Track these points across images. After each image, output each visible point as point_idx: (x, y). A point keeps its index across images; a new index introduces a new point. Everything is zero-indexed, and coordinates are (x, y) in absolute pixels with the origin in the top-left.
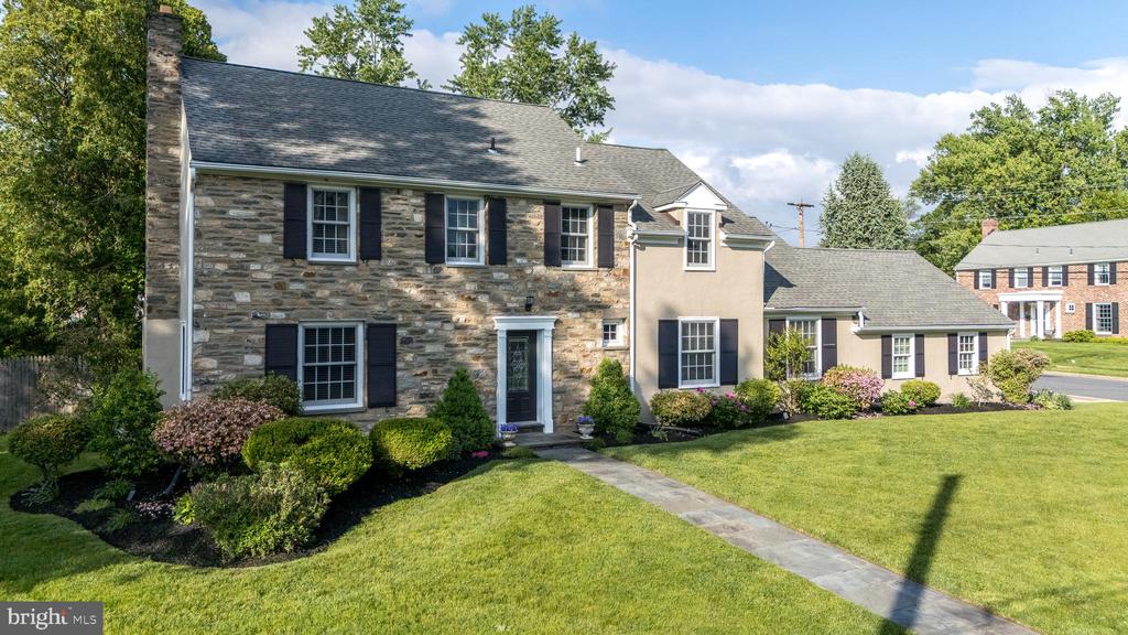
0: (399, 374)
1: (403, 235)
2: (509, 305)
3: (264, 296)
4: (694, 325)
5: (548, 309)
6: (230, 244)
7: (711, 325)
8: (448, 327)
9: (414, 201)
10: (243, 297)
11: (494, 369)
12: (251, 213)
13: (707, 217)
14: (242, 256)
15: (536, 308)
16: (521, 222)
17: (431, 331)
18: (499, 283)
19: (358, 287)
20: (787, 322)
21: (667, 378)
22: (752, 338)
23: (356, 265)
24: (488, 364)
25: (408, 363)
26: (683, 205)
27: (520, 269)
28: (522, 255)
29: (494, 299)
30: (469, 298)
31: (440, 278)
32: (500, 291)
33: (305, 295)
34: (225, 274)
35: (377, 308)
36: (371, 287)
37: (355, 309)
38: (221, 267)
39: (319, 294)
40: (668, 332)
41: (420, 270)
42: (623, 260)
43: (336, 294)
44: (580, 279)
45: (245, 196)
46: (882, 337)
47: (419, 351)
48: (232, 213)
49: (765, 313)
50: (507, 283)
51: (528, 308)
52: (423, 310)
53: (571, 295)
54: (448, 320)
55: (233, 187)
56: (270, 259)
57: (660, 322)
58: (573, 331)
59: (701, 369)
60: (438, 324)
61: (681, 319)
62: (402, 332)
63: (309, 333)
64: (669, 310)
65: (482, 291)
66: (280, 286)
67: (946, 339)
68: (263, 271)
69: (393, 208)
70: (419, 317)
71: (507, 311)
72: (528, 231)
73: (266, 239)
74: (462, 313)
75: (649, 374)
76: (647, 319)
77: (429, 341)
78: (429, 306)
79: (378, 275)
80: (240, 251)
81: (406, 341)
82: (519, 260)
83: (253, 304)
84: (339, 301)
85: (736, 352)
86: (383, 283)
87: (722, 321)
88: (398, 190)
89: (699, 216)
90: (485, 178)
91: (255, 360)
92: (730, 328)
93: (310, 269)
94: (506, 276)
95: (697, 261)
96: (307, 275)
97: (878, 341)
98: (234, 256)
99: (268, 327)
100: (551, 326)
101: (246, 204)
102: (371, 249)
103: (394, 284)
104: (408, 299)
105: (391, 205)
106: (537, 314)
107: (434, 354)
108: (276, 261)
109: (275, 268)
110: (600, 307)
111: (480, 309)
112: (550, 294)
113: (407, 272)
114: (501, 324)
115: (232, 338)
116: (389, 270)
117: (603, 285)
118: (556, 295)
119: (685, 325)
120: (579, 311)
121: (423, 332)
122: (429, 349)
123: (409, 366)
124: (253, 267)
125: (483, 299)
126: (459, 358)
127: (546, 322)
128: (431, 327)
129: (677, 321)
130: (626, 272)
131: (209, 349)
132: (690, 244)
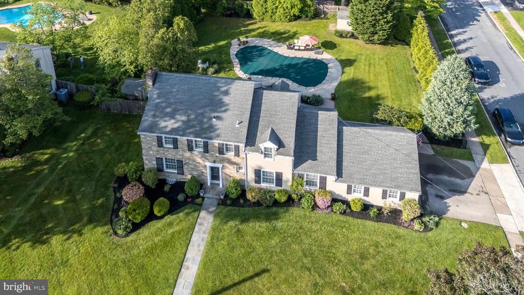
0: (184, 169)
1: (183, 145)
2: (210, 161)
3: (155, 153)
4: (267, 172)
5: (220, 163)
6: (148, 143)
7: (272, 173)
8: (195, 163)
10: (151, 152)
11: (206, 172)
12: (151, 139)
13: (271, 149)
14: (150, 146)
15: (217, 162)
16: (212, 145)
19: (173, 153)
20: (305, 175)
21: (258, 182)
22: (287, 176)
23: (173, 149)
26: (262, 145)
27: (212, 154)
29: (206, 159)
30: (200, 158)
31: (192, 153)
32: (208, 158)
33: (163, 153)
35: (178, 157)
36: (177, 154)
38: (147, 147)
39: (166, 154)
40: (258, 172)
41: (187, 152)
42: (243, 156)
43: (169, 154)
44: (229, 158)
47: (188, 166)
48: (148, 138)
49: (293, 173)
51: (214, 162)
53: (227, 161)
54: (195, 161)
56: (155, 147)
57: (255, 169)
58: (228, 168)
59: (269, 181)
61: (262, 170)
62: (184, 162)
63: (166, 159)
64: (259, 167)
65: (203, 157)
66: (158, 151)
68: (154, 149)
70: (188, 160)
72: (215, 147)
73: (154, 143)
74: (199, 160)
75: (251, 180)
76: (252, 167)
78: (190, 158)
79: (178, 151)
81: (185, 164)
82: (212, 152)
83: (153, 154)
85: (282, 179)
86: (179, 153)
87: (276, 172)
89: (268, 148)
90: (204, 136)
91: (155, 162)
92: (279, 174)
93: (164, 149)
94: (208, 155)
95: (268, 157)
99: (156, 158)
101: (150, 137)
102: (176, 147)
103: (182, 154)
104: (185, 157)
106: (217, 164)
107: (192, 167)
109: (157, 148)
110: (235, 164)
111: (203, 161)
113: (184, 152)
114: (208, 164)
115: (150, 158)
116: (180, 151)
117: (236, 160)
118: (222, 160)
119: (264, 171)
120: (230, 164)
121: (189, 163)
122: (190, 166)
123: (186, 168)
125: (203, 159)
126: (198, 169)
127: (220, 166)
128: (191, 162)
129: (260, 170)
130: (243, 158)
131: (147, 159)
132: (265, 154)
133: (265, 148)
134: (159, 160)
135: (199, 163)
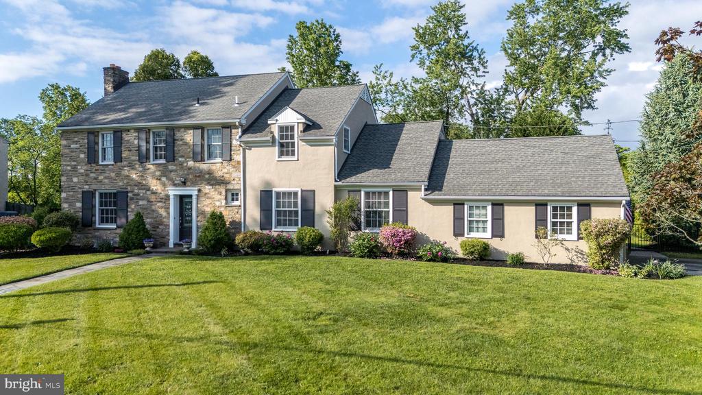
0: (129, 214)
1: (130, 151)
2: (176, 182)
3: (82, 179)
4: (284, 193)
5: (194, 184)
6: (72, 159)
7: (296, 194)
8: (148, 193)
9: (134, 134)
10: (75, 180)
11: (169, 214)
12: (78, 146)
13: (292, 128)
14: (75, 163)
15: (188, 183)
16: (182, 140)
17: (141, 195)
18: (171, 171)
19: (113, 175)
20: (363, 193)
21: (265, 224)
22: (325, 202)
23: (113, 165)
24: (166, 211)
25: (133, 209)
26: (274, 122)
27: (181, 164)
28: (182, 156)
29: (169, 179)
30: (157, 179)
31: (145, 169)
32: (173, 175)
33: (95, 179)
34: (70, 171)
35: (121, 184)
36: (118, 175)
37: (112, 185)
38: (69, 168)
39: (100, 178)
40: (266, 196)
41: (137, 166)
42: (238, 157)
43: (105, 178)
44: (214, 168)
45: (76, 139)
46: (455, 204)
47: (137, 204)
48: (72, 146)
49: (336, 187)
50: (175, 171)
51: (184, 183)
52: (138, 184)
53: (207, 176)
54: (148, 189)
55: (72, 135)
56: (84, 164)
57: (261, 191)
58: (209, 196)
59: (285, 220)
60: (144, 191)
61: (274, 190)
62: (130, 195)
63: (101, 194)
64: (268, 184)
65: (164, 174)
66: (87, 175)
67: (534, 207)
68: (82, 169)
69: (126, 139)
70: (136, 188)
71: (175, 185)
72: (186, 144)
73: (82, 156)
74: (155, 185)
75: (255, 220)
76: (253, 188)
77: (140, 199)
78: (140, 183)
79: (121, 169)
80: (74, 161)
81: (132, 199)
82: (180, 159)
83: (78, 183)
84: (106, 181)
85: (314, 210)
86: (123, 172)
87: (302, 191)
88: (128, 130)
89: (287, 128)
91: (79, 205)
92: (308, 198)
93: (97, 168)
94: (175, 168)
95: (287, 155)
96: (96, 170)
97: (450, 209)
98: (73, 163)
99: (83, 192)
100: (196, 193)
101: (76, 142)
102: (118, 158)
103: (126, 173)
104: (133, 180)
105: (126, 137)
106: (189, 187)
107: (143, 205)
108: (86, 165)
109: (85, 167)
110: (223, 183)
111: (164, 185)
112: (196, 176)
113: (133, 168)
114: (173, 192)
115: (72, 196)
116: (125, 167)
117: (225, 171)
118: (199, 176)
119: (278, 194)
120: (212, 185)
121: (138, 195)
122: (141, 203)
124: (79, 167)
125: (164, 179)
126: (153, 207)
127: (193, 191)
128: (142, 192)
129: (271, 191)
130: (239, 163)
131: (66, 200)
132: (282, 145)
133: (281, 128)
134: (88, 196)
135: (154, 193)
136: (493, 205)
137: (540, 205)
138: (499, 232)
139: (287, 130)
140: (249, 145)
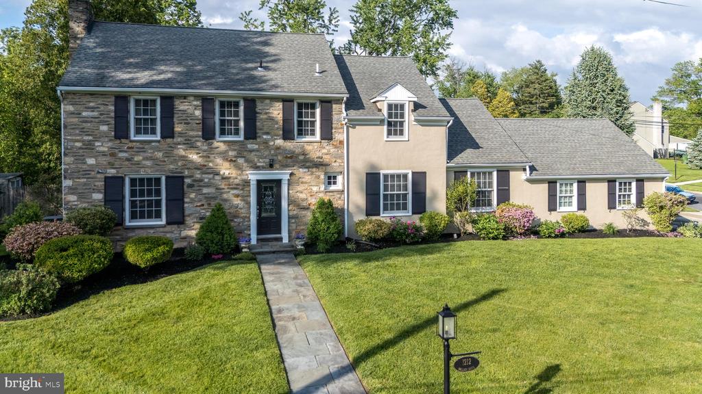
0: (186, 205)
1: (188, 123)
2: (258, 164)
3: (104, 160)
4: (392, 176)
5: (285, 166)
6: (83, 131)
7: (405, 176)
8: (217, 177)
9: (195, 103)
10: (91, 161)
11: (248, 203)
12: (95, 114)
13: (402, 106)
14: (91, 138)
15: (277, 166)
16: (266, 113)
17: (206, 180)
18: (251, 151)
19: (160, 155)
20: (469, 174)
21: (372, 208)
22: (437, 185)
23: (159, 141)
24: (244, 200)
25: (192, 199)
26: (384, 99)
27: (266, 142)
28: (267, 133)
29: (247, 161)
30: (231, 161)
31: (211, 149)
32: (252, 156)
33: (128, 160)
34: (80, 148)
35: (172, 167)
36: (168, 154)
37: (158, 167)
38: (78, 144)
39: (136, 159)
40: (372, 180)
41: (199, 144)
42: (340, 135)
43: (146, 159)
44: (309, 148)
45: (92, 104)
46: (549, 183)
47: (199, 192)
48: (84, 114)
49: (447, 168)
50: (257, 150)
51: (271, 166)
52: (202, 168)
53: (301, 157)
54: (218, 174)
55: (84, 99)
56: (106, 139)
57: (367, 174)
58: (304, 180)
59: (398, 204)
60: (211, 176)
61: (382, 172)
62: (188, 181)
63: (133, 181)
64: (373, 166)
65: (240, 155)
66: (113, 155)
67: (607, 184)
68: (103, 146)
69: (182, 108)
70: (199, 172)
71: (257, 168)
72: (272, 119)
73: (104, 128)
74: (226, 169)
75: (358, 207)
76: (357, 173)
77: (204, 186)
78: (205, 166)
79: (173, 147)
80: (89, 135)
81: (191, 186)
82: (265, 137)
83: (97, 165)
84: (148, 163)
85: (425, 193)
86: (176, 152)
87: (413, 173)
88: (185, 97)
89: (396, 106)
90: (242, 87)
91: (98, 196)
92: (420, 179)
93: (130, 145)
94: (256, 147)
95: (396, 134)
96: (128, 148)
97: (546, 186)
98: (86, 138)
99: (106, 178)
100: (287, 177)
101: (93, 109)
102: (168, 133)
103: (182, 152)
104: (192, 162)
105: (181, 106)
106: (278, 169)
107: (209, 194)
108: (110, 140)
109: (110, 144)
110: (322, 165)
111: (239, 168)
112: (286, 157)
113: (190, 145)
114: (253, 176)
115: (85, 184)
116: (179, 144)
117: (324, 151)
118: (291, 157)
119: (386, 176)
120: (308, 167)
121: (201, 180)
122: (205, 191)
123: (192, 201)
124: (97, 144)
125: (241, 161)
126: (225, 196)
127: (284, 175)
128: (206, 178)
129: (379, 173)
130: (341, 142)
131: (72, 190)
132: (390, 124)
133: (390, 106)
134: (113, 186)
135: (225, 178)
136: (578, 182)
137: (611, 182)
138: (582, 206)
139: (396, 109)
140: (353, 123)
